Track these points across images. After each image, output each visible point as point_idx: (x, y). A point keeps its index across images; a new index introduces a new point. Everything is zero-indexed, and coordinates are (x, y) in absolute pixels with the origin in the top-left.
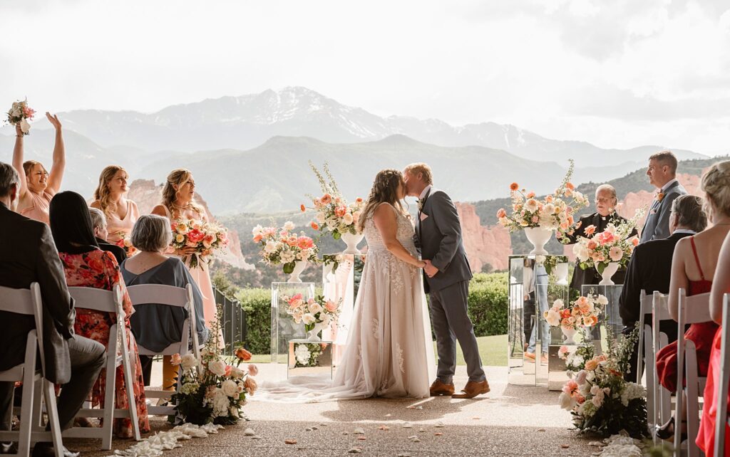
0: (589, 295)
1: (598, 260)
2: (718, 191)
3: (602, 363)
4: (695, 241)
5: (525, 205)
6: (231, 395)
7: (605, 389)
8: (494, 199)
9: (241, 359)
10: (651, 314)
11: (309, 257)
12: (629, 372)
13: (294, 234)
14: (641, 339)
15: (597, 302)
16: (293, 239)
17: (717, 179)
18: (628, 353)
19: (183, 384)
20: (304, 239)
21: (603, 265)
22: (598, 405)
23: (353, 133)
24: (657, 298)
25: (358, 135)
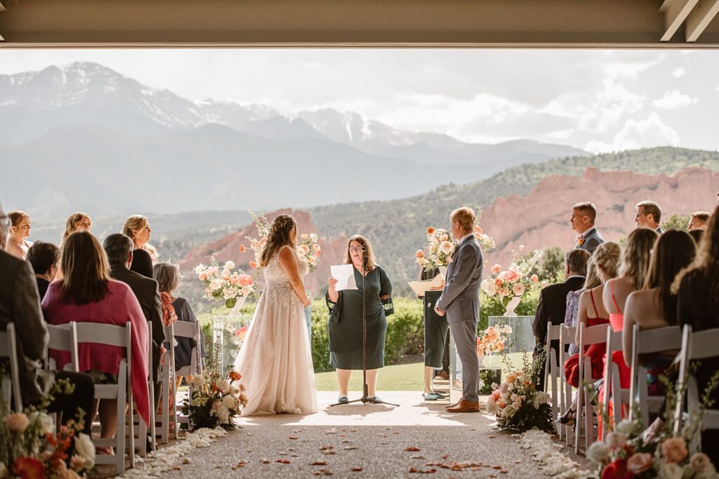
0: (496, 325)
1: (504, 295)
2: (604, 263)
3: (518, 377)
4: (593, 293)
5: (440, 247)
6: (231, 406)
7: (522, 396)
8: (334, 203)
9: (233, 379)
10: (559, 340)
11: (249, 293)
12: (538, 384)
13: (234, 273)
14: (548, 359)
15: (503, 331)
16: (235, 277)
17: (603, 255)
18: (537, 370)
19: (194, 399)
20: (244, 277)
21: (507, 299)
22: (517, 409)
23: (158, 121)
24: (563, 329)
25: (163, 123)
